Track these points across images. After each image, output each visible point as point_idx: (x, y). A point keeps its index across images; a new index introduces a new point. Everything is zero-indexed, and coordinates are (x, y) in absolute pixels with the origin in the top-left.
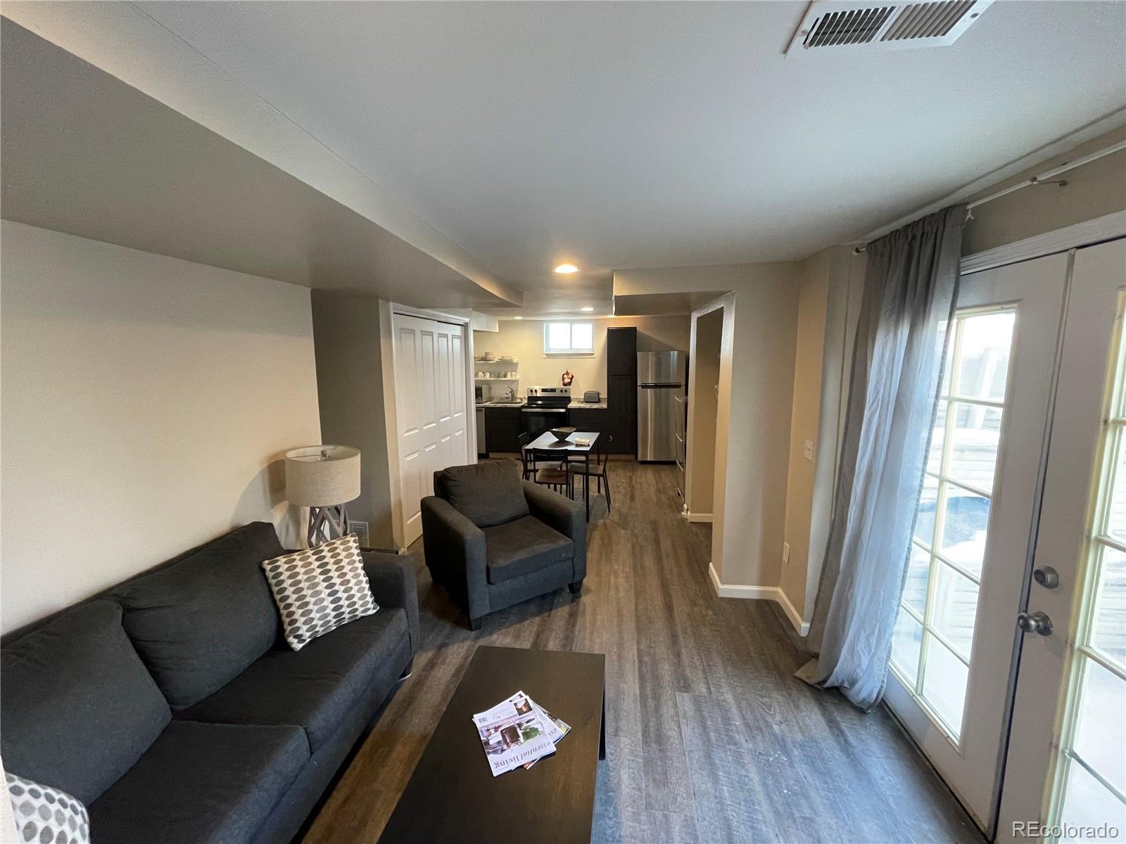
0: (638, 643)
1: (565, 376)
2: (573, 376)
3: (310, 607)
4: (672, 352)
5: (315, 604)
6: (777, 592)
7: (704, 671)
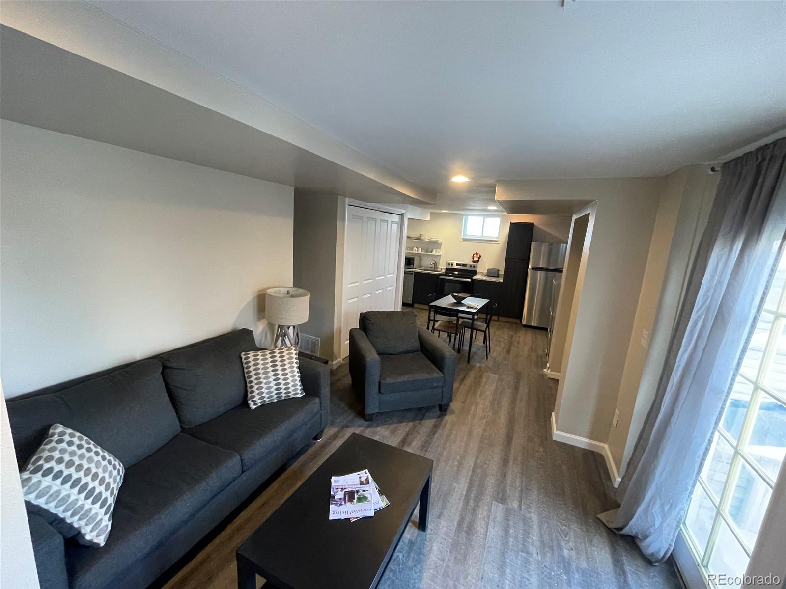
0: (477, 458)
1: (475, 255)
2: (480, 256)
3: (262, 385)
4: (562, 245)
5: (266, 384)
6: (604, 448)
7: (521, 491)
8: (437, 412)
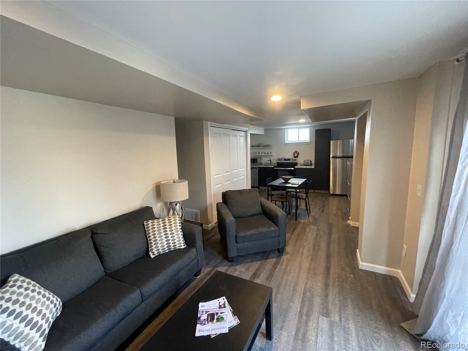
1: (295, 153)
2: (299, 153)
3: (158, 241)
4: (351, 140)
5: (160, 240)
6: (398, 273)
7: (340, 307)
8: (276, 254)
